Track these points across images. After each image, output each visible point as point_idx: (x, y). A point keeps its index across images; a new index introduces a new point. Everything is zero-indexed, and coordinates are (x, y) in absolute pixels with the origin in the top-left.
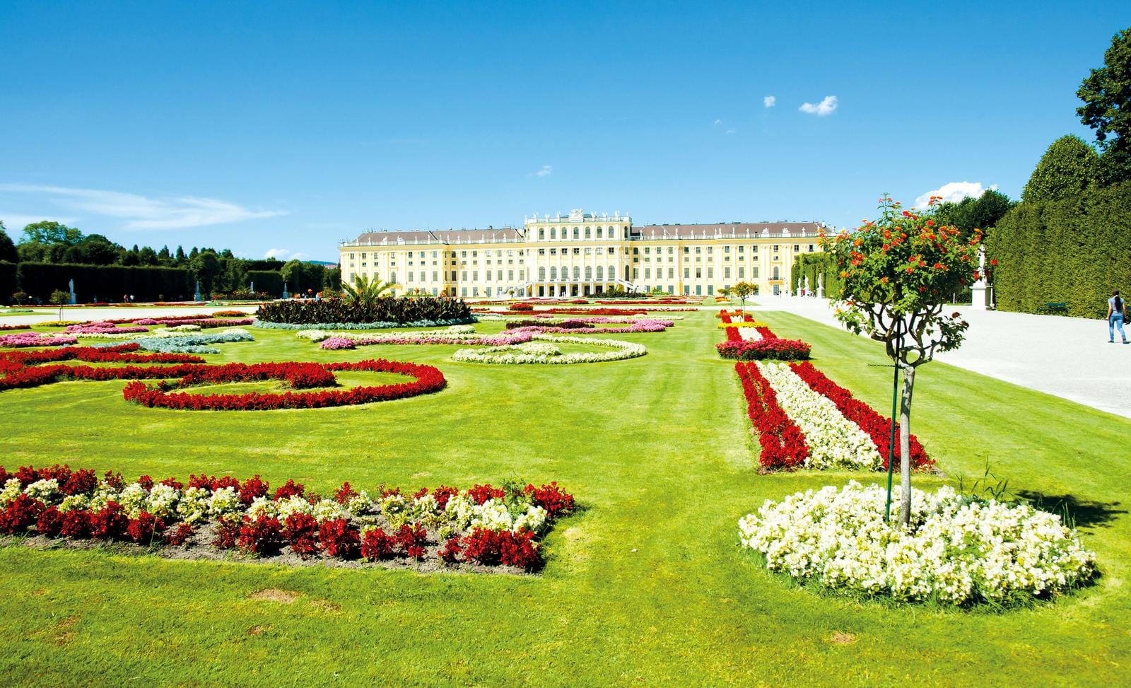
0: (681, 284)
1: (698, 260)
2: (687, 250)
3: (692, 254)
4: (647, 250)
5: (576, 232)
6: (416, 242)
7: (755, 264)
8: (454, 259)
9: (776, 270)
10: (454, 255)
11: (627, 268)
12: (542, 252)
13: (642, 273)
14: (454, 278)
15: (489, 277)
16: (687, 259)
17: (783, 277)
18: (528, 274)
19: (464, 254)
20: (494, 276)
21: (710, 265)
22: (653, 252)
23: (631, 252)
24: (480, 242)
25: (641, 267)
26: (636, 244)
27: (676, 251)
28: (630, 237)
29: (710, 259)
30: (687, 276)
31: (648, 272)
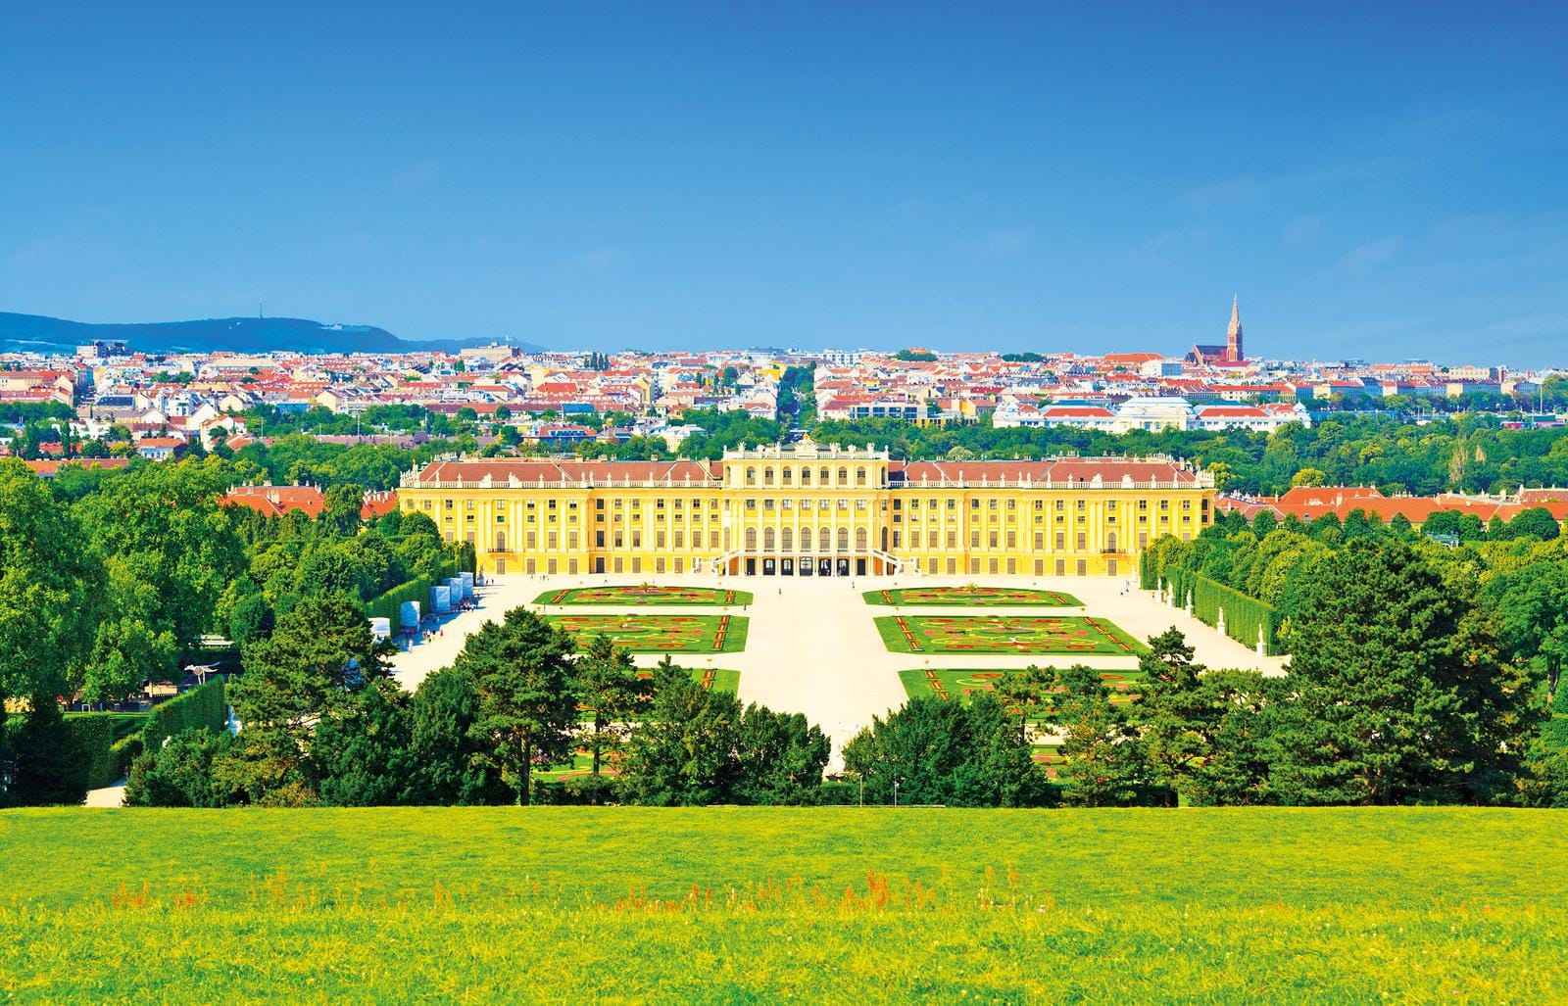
0: (966, 556)
1: (993, 519)
2: (976, 504)
3: (984, 510)
4: (915, 503)
5: (806, 474)
6: (541, 484)
7: (1081, 528)
8: (600, 512)
9: (1112, 538)
10: (600, 504)
11: (885, 531)
12: (751, 504)
13: (906, 539)
14: (601, 542)
15: (661, 542)
16: (976, 519)
17: (1122, 548)
18: (727, 539)
19: (618, 503)
20: (670, 540)
21: (1011, 527)
22: (924, 507)
23: (890, 506)
24: (645, 484)
25: (905, 530)
26: (897, 494)
27: (959, 507)
28: (888, 483)
29: (1011, 519)
30: (976, 543)
31: (915, 540)
